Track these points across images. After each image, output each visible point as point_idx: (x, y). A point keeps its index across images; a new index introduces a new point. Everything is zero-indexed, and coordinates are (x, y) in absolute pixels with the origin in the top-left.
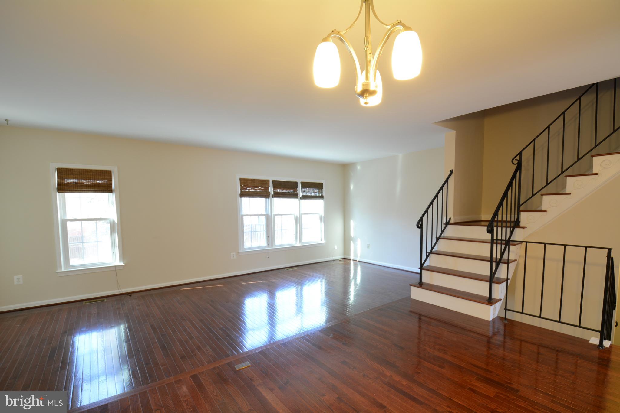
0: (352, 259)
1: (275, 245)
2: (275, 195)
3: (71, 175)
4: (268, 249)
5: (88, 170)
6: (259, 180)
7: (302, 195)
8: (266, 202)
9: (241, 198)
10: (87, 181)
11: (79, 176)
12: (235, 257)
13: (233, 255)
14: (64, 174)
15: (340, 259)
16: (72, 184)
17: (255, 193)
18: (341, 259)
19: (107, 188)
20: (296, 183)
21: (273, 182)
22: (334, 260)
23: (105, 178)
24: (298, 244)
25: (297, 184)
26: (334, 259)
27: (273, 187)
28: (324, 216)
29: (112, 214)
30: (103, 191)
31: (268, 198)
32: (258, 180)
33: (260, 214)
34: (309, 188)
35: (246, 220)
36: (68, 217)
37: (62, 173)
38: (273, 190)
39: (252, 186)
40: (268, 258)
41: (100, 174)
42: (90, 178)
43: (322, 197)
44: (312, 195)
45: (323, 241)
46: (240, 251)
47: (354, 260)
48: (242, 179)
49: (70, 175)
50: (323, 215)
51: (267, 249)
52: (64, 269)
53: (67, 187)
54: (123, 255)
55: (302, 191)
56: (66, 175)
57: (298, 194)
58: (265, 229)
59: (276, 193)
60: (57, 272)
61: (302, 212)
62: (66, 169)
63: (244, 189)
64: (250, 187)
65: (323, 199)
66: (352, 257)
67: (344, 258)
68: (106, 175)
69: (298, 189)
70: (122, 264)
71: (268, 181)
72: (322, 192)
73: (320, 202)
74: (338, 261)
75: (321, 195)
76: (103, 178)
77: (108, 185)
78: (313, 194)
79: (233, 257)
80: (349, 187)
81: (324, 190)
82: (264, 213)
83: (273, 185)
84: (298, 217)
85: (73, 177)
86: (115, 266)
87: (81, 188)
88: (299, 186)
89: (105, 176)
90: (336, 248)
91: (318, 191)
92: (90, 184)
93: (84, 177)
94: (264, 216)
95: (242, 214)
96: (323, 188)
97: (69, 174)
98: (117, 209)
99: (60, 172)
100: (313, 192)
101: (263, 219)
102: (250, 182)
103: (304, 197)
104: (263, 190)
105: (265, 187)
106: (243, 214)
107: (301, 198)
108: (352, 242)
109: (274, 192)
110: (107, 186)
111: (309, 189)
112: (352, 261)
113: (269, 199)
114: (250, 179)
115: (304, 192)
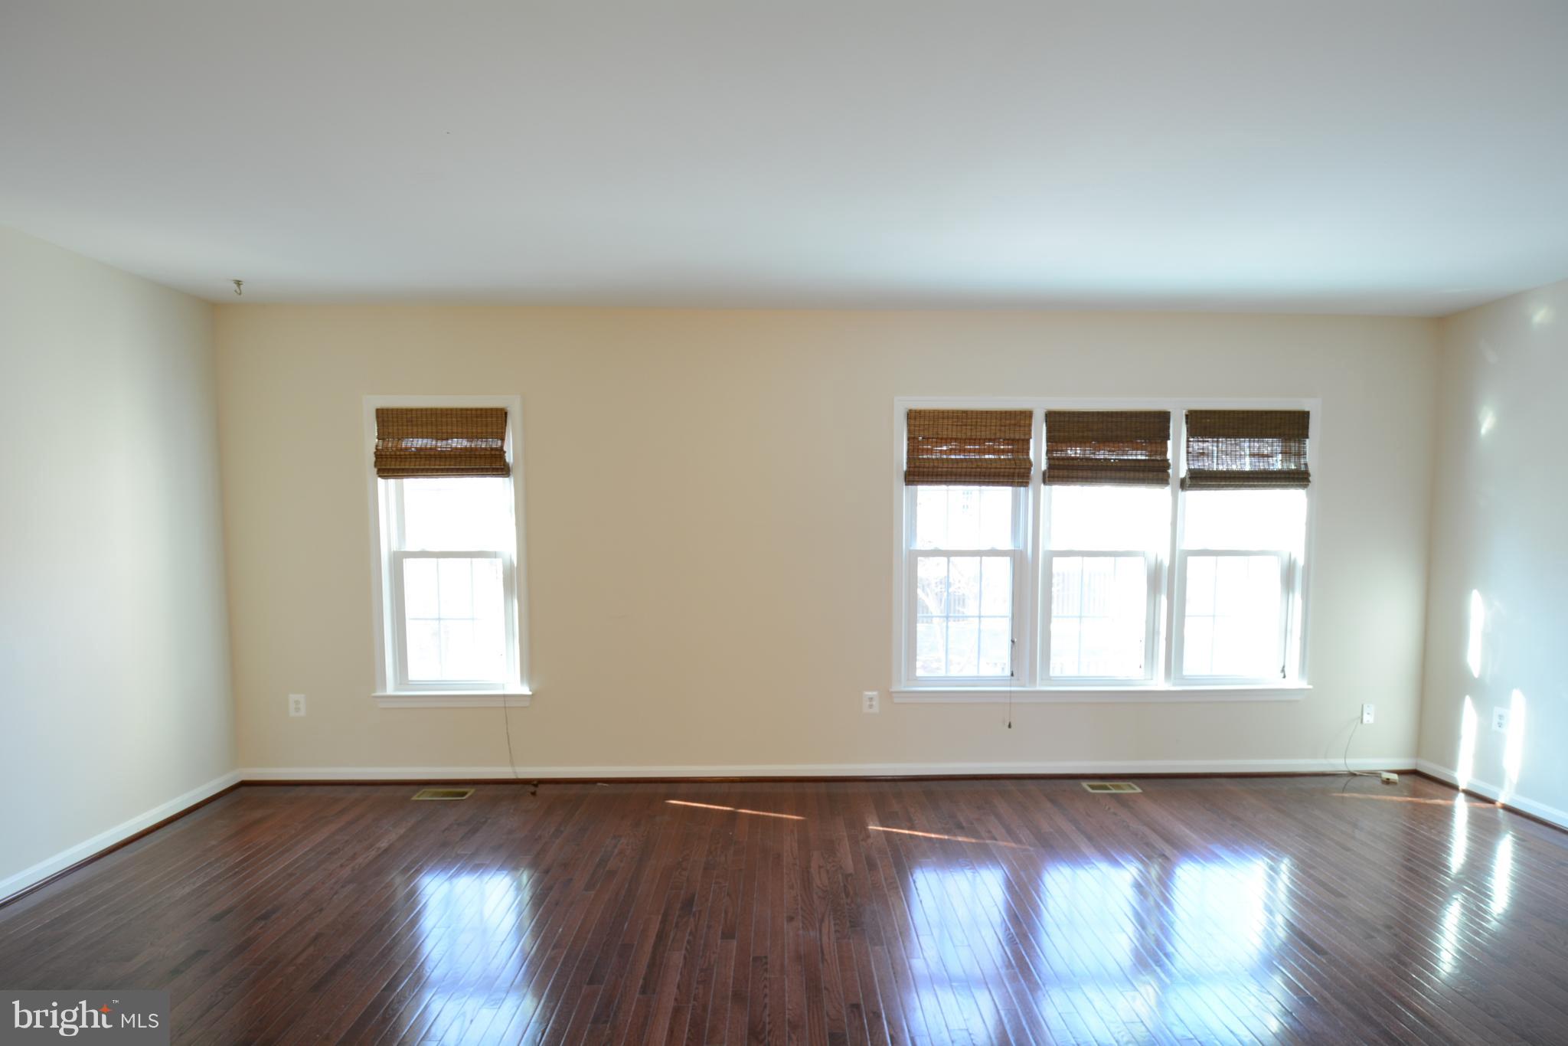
0: (1462, 786)
1: (1049, 680)
2: (1056, 472)
3: (407, 426)
4: (1011, 692)
5: (447, 410)
6: (987, 412)
7: (1189, 470)
8: (1016, 500)
9: (911, 487)
10: (444, 442)
11: (425, 430)
12: (876, 709)
13: (871, 699)
14: (393, 426)
15: (1386, 776)
16: (407, 453)
17: (964, 465)
18: (1395, 777)
19: (493, 464)
20: (1163, 418)
21: (1052, 417)
22: (1353, 775)
23: (487, 433)
24: (1159, 683)
25: (1169, 422)
26: (1352, 769)
27: (1049, 440)
28: (1307, 568)
29: (505, 540)
30: (482, 470)
31: (1025, 484)
32: (982, 412)
33: (988, 548)
34: (1227, 436)
35: (928, 570)
36: (410, 547)
37: (390, 421)
38: (1048, 452)
39: (956, 440)
40: (1010, 726)
41: (475, 419)
42: (452, 433)
43: (1298, 478)
44: (1247, 468)
45: (1295, 681)
46: (895, 688)
47: (1471, 795)
48: (916, 411)
49: (405, 428)
50: (1301, 562)
51: (1008, 689)
52: (396, 689)
53: (396, 461)
54: (531, 667)
55: (1188, 452)
56: (395, 428)
57: (1168, 466)
58: (1006, 608)
59: (1057, 463)
60: (374, 694)
61: (1184, 545)
62: (397, 410)
63: (923, 450)
64: (946, 440)
65: (1305, 486)
66: (1464, 775)
67: (1415, 773)
68: (494, 420)
69: (1170, 443)
70: (525, 690)
71: (1027, 415)
72: (1300, 454)
73: (1293, 500)
74: (1377, 782)
75: (1298, 464)
76: (482, 433)
77: (493, 453)
78: (1247, 465)
79: (871, 706)
80: (1469, 423)
81: (1309, 445)
82: (1008, 545)
83: (1049, 431)
84: (1166, 563)
85: (412, 433)
86: (505, 696)
87: (428, 462)
88: (1178, 430)
89: (487, 426)
90: (1368, 718)
91: (1279, 449)
92: (451, 451)
93: (437, 432)
94: (1008, 559)
95: (912, 548)
96: (1307, 437)
97: (402, 425)
98: (517, 524)
99: (383, 421)
100: (1252, 455)
101: (1001, 571)
102: (946, 421)
103: (1199, 479)
104: (1003, 452)
105: (1013, 440)
106: (919, 545)
107: (1183, 485)
108: (1468, 701)
109: (1049, 459)
110: (492, 456)
111: (1224, 444)
112: (1461, 797)
113: (1031, 490)
114: (948, 412)
115: (1203, 454)
